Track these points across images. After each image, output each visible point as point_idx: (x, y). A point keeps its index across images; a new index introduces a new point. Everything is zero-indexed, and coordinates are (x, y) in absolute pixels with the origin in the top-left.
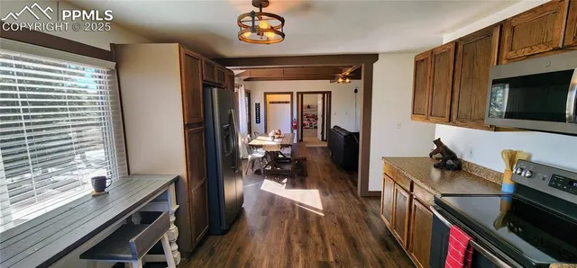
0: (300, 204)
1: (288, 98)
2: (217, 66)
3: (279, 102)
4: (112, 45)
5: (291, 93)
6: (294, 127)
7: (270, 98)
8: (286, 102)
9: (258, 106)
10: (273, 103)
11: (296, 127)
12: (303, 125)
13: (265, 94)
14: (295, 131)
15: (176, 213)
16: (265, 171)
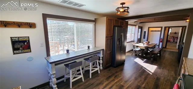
0: (145, 68)
1: (160, 29)
2: (120, 21)
3: (155, 31)
4: (95, 19)
5: (162, 27)
6: (160, 41)
7: (151, 29)
8: (159, 31)
9: (145, 32)
10: (152, 31)
11: (161, 42)
12: (167, 41)
13: (149, 28)
14: (161, 43)
15: (102, 57)
16: (139, 55)
